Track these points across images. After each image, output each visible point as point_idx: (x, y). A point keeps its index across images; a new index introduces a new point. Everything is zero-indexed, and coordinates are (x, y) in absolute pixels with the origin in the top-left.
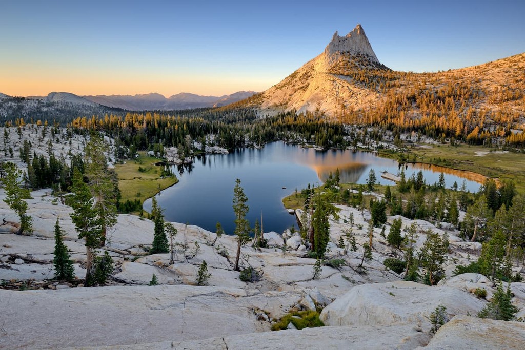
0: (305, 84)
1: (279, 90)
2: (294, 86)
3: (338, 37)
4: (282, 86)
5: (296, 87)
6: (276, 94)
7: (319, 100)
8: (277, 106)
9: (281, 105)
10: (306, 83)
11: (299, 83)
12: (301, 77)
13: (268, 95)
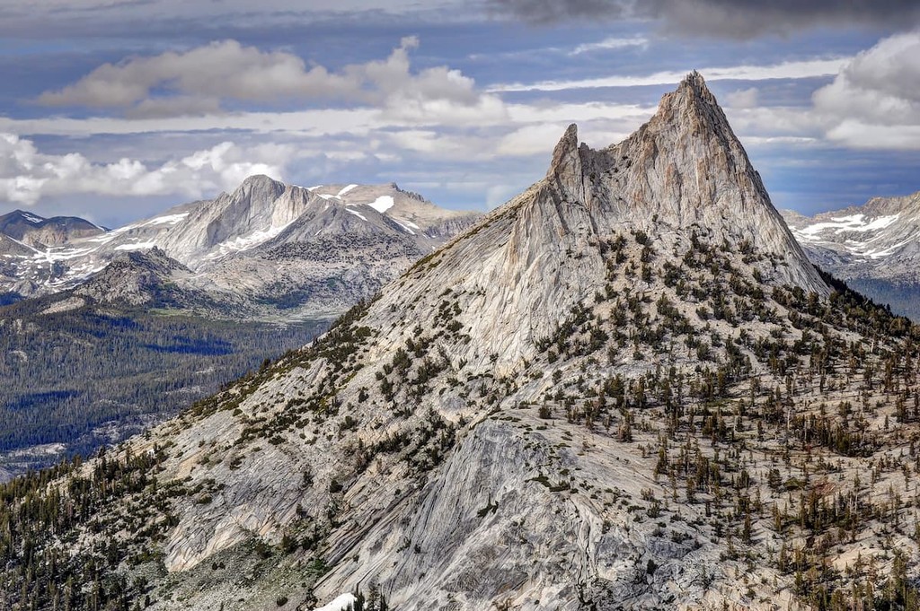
0: (412, 422)
1: (261, 442)
2: (350, 424)
3: (584, 151)
4: (283, 422)
5: (370, 437)
6: (250, 471)
7: (501, 588)
8: (265, 552)
9: (290, 546)
10: (420, 413)
11: (379, 408)
12: (388, 369)
13: (200, 474)
